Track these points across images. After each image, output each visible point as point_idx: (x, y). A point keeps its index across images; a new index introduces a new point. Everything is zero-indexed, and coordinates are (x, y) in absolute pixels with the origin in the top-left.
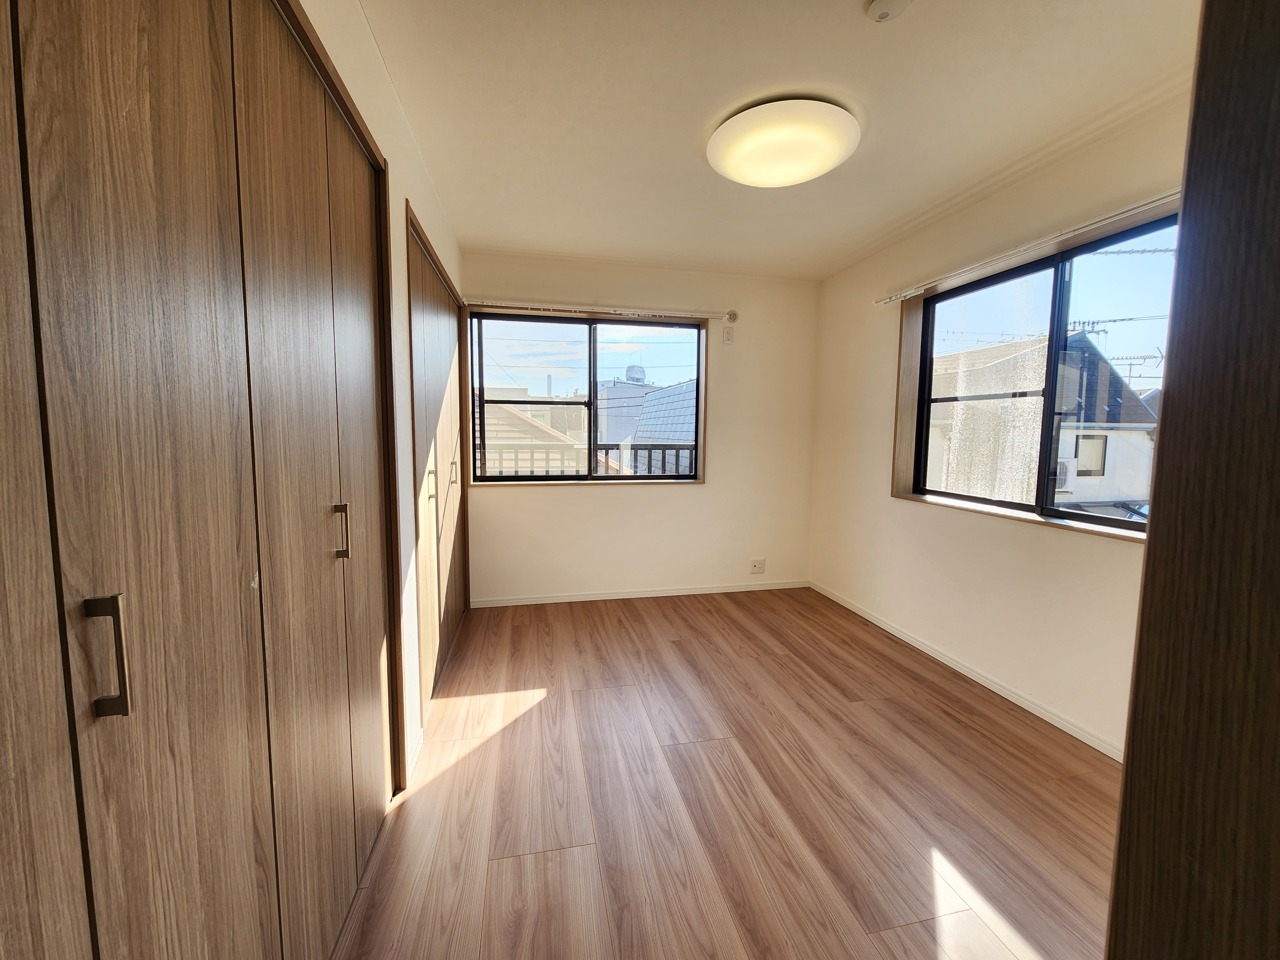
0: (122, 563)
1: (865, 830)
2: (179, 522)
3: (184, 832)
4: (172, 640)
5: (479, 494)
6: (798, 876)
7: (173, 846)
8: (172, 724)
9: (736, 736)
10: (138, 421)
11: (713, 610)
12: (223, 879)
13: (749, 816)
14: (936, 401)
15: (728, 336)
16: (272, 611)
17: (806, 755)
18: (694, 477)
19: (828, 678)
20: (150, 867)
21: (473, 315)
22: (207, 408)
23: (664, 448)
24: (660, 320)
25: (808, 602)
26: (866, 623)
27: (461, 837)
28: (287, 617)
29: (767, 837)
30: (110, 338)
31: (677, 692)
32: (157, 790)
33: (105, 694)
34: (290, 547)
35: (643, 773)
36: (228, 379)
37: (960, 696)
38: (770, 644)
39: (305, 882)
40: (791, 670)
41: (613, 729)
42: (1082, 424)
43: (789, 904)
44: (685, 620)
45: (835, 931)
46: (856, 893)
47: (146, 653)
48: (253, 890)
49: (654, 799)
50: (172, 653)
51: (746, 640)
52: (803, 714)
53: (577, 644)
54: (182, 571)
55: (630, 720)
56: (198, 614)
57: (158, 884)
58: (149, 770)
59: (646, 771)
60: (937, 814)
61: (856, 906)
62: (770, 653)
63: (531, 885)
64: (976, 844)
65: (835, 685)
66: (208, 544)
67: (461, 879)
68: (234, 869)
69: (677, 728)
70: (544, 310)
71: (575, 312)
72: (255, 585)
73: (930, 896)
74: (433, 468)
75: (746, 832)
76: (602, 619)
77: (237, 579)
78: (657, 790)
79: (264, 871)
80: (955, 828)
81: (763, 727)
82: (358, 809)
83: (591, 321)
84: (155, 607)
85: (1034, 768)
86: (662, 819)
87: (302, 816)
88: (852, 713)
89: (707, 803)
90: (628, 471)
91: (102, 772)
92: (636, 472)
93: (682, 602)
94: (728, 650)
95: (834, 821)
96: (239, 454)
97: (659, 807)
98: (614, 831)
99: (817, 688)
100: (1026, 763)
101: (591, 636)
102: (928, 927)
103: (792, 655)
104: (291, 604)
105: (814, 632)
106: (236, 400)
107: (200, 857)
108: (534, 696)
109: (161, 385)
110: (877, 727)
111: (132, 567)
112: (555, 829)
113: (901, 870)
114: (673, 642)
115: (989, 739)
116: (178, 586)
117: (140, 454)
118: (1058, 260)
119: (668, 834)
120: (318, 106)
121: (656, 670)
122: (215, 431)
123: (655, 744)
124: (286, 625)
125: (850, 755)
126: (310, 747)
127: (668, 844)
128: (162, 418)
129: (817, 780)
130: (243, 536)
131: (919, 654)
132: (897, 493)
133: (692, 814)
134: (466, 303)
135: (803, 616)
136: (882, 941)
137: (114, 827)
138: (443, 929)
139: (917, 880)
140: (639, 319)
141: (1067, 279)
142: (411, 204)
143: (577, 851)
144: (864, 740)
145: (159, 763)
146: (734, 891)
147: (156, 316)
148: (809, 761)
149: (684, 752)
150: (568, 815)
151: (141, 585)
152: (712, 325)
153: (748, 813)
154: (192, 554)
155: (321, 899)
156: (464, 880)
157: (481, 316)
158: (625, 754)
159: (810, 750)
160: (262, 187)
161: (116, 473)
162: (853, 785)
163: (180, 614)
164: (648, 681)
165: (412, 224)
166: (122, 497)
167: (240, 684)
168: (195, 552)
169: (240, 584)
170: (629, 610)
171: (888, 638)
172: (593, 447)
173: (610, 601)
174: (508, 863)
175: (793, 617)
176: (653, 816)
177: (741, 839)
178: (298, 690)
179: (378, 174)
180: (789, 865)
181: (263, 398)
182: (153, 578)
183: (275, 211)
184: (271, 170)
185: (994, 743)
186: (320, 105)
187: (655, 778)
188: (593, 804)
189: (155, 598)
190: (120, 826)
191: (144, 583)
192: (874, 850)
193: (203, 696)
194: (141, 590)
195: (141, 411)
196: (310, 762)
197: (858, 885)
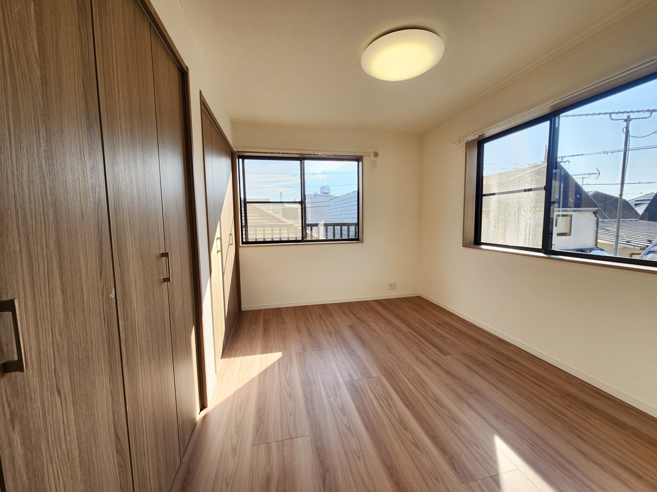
0: (20, 281)
1: (457, 425)
2: (60, 257)
3: (68, 437)
4: (57, 327)
5: (245, 251)
6: (421, 452)
7: (61, 447)
8: (58, 375)
9: (384, 375)
10: (29, 196)
11: (369, 310)
12: (96, 464)
13: (393, 418)
14: (485, 195)
15: (374, 165)
16: (123, 311)
17: (422, 384)
18: (358, 240)
19: (432, 344)
20: (45, 462)
21: (239, 157)
22: (78, 192)
23: (342, 225)
24: (338, 157)
25: (419, 304)
26: (450, 314)
27: (237, 433)
28: (133, 314)
29: (403, 430)
30: (9, 145)
31: (352, 353)
32: (49, 415)
33: (10, 359)
34: (135, 275)
35: (335, 396)
36: (92, 178)
37: (503, 351)
38: (399, 326)
39: (148, 462)
40: (412, 339)
41: (318, 374)
42: (561, 209)
43: (417, 467)
44: (355, 315)
45: (444, 483)
46: (454, 460)
47: (38, 334)
48: (115, 470)
49: (341, 410)
50: (57, 334)
51: (387, 324)
52: (419, 363)
53: (298, 328)
54: (63, 286)
55: (327, 368)
56: (74, 311)
57: (51, 471)
58: (43, 403)
59: (336, 395)
60: (496, 416)
61: (454, 468)
62: (400, 331)
63: (275, 458)
64: (519, 432)
65: (436, 347)
66: (80, 271)
67: (237, 456)
68: (103, 459)
69: (352, 372)
70: (277, 153)
71: (293, 154)
72: (113, 296)
73: (495, 461)
74: (219, 236)
75: (392, 428)
76: (311, 314)
77: (100, 292)
78: (343, 406)
79: (122, 457)
80: (506, 423)
81: (398, 370)
82: (180, 419)
83: (301, 159)
84: (45, 307)
85: (546, 389)
86: (346, 421)
87: (146, 425)
88: (446, 362)
89: (370, 412)
90: (322, 238)
91: (9, 406)
92: (327, 238)
93: (353, 305)
94: (378, 330)
95: (439, 420)
96: (100, 221)
97: (344, 415)
98: (320, 428)
99: (427, 349)
100: (542, 387)
101: (305, 324)
102: (495, 480)
103: (412, 332)
104: (135, 307)
105: (423, 319)
106: (97, 189)
107: (80, 453)
108: (276, 356)
109: (46, 176)
110: (459, 369)
111: (27, 283)
112: (288, 428)
113: (478, 447)
114: (349, 326)
115: (521, 374)
116: (60, 296)
117: (32, 216)
118: (552, 116)
119: (349, 429)
120: (145, 32)
121: (340, 341)
122: (83, 206)
123: (341, 380)
124: (133, 318)
125: (446, 384)
126: (150, 387)
127: (349, 435)
128: (46, 196)
129: (429, 398)
130: (104, 267)
131: (480, 330)
132: (465, 245)
133: (362, 418)
134: (235, 150)
135: (417, 311)
136: (470, 488)
137: (18, 439)
138: (227, 485)
139: (488, 454)
140: (327, 157)
141: (557, 126)
142: (202, 93)
143: (300, 440)
144: (454, 376)
145: (50, 399)
146: (386, 461)
147: (41, 135)
148: (424, 388)
149: (357, 385)
150: (295, 420)
151: (34, 294)
152: (365, 159)
153: (392, 417)
154: (70, 276)
155: (159, 470)
156: (239, 457)
157: (244, 157)
158: (325, 386)
159: (424, 382)
160: (111, 70)
161: (15, 226)
162: (448, 400)
163: (62, 312)
164: (336, 347)
165: (204, 104)
166: (20, 241)
167: (104, 352)
168: (72, 276)
169: (103, 295)
170: (325, 310)
171: (462, 321)
172: (304, 226)
173: (315, 305)
174: (262, 447)
175: (413, 312)
176: (341, 420)
177: (389, 432)
178: (141, 356)
179: (183, 74)
180: (416, 445)
181: (115, 189)
182: (43, 290)
183: (120, 85)
184: (116, 62)
185: (523, 376)
186: (147, 32)
187: (341, 399)
188: (308, 414)
189: (44, 303)
190: (23, 438)
191: (36, 292)
192: (462, 436)
193: (79, 359)
194: (34, 297)
195: (32, 190)
196: (150, 395)
197: (455, 456)
